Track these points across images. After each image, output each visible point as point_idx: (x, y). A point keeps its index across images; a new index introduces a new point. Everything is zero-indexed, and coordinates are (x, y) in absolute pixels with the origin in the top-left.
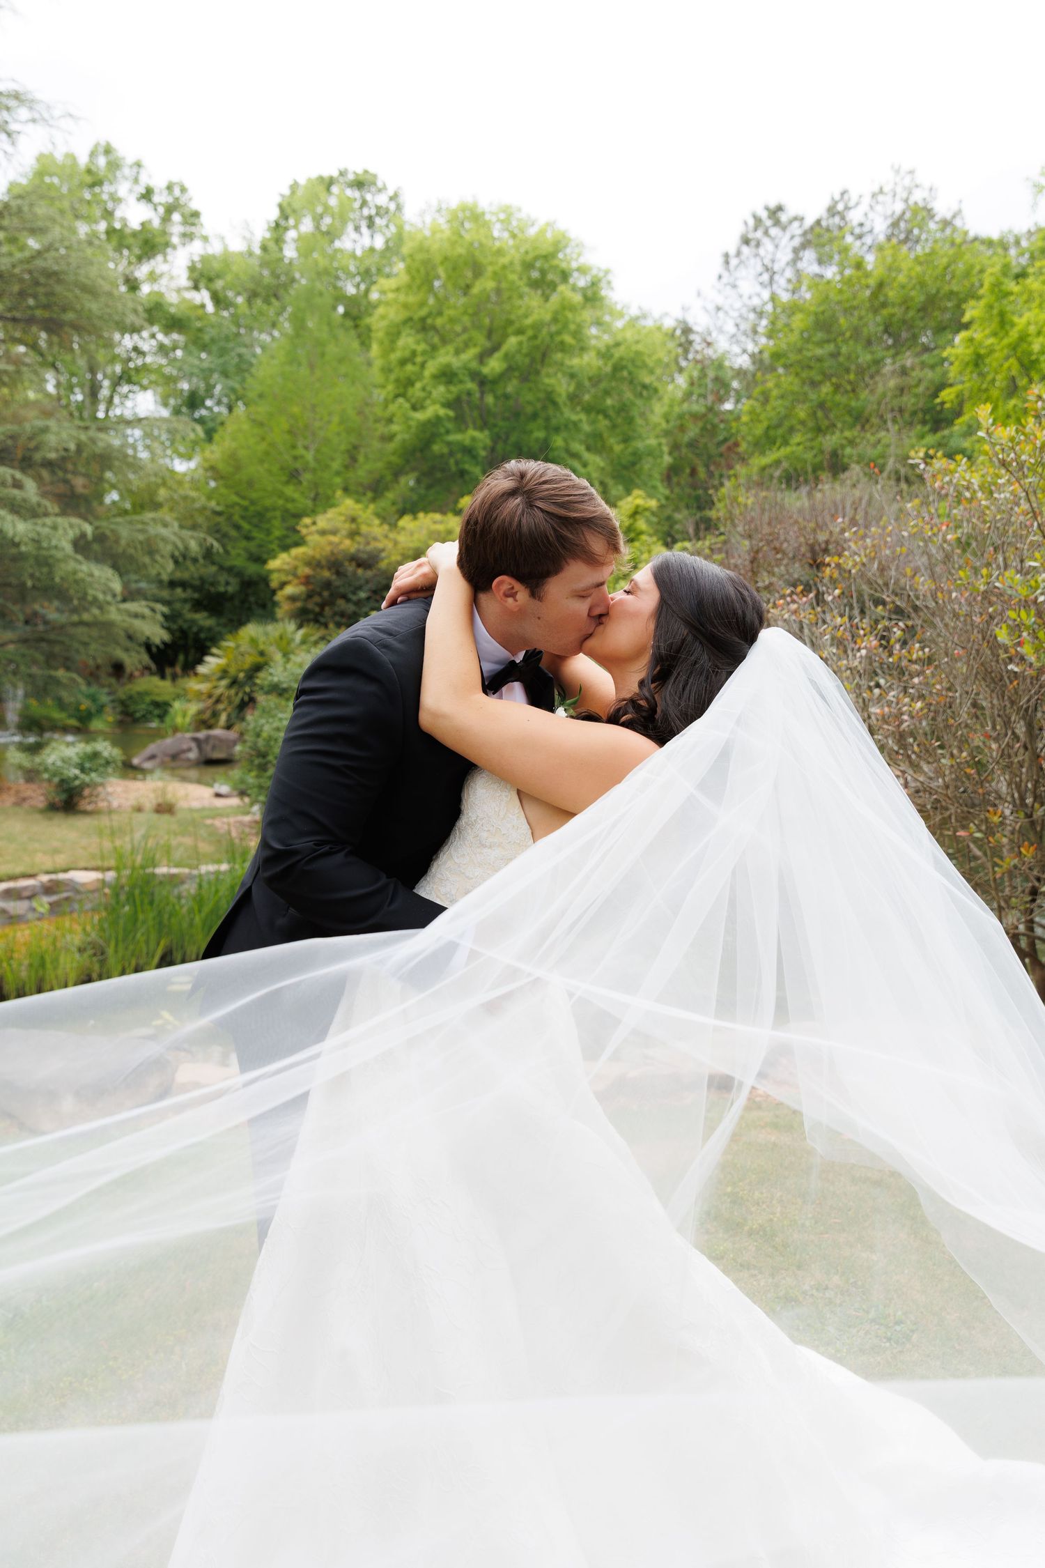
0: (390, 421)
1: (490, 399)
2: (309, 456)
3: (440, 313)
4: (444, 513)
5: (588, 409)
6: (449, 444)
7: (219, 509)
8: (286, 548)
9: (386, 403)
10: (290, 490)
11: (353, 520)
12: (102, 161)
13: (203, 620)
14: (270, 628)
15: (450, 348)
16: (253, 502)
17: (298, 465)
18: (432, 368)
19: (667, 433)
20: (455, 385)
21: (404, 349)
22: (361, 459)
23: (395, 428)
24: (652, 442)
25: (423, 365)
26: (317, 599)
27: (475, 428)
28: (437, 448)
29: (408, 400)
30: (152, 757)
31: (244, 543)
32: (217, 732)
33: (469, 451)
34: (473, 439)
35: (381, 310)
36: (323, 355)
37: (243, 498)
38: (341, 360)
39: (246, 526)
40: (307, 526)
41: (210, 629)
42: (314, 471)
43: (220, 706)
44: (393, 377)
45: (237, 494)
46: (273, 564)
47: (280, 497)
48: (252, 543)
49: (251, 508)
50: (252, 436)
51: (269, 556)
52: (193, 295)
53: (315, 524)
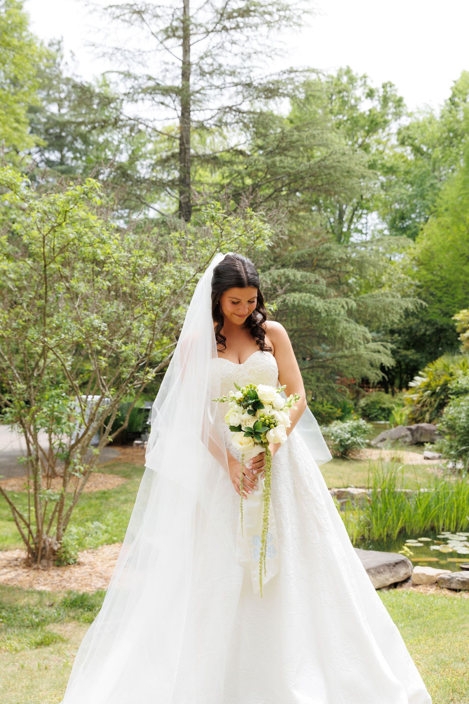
7: (419, 284)
12: (345, 79)
13: (411, 354)
14: (456, 358)
16: (442, 278)
30: (383, 440)
31: (438, 305)
32: (424, 425)
37: (436, 276)
39: (439, 294)
41: (416, 361)
45: (432, 273)
46: (457, 317)
47: (461, 274)
48: (443, 304)
49: (442, 282)
50: (442, 235)
51: (455, 312)
52: (399, 150)
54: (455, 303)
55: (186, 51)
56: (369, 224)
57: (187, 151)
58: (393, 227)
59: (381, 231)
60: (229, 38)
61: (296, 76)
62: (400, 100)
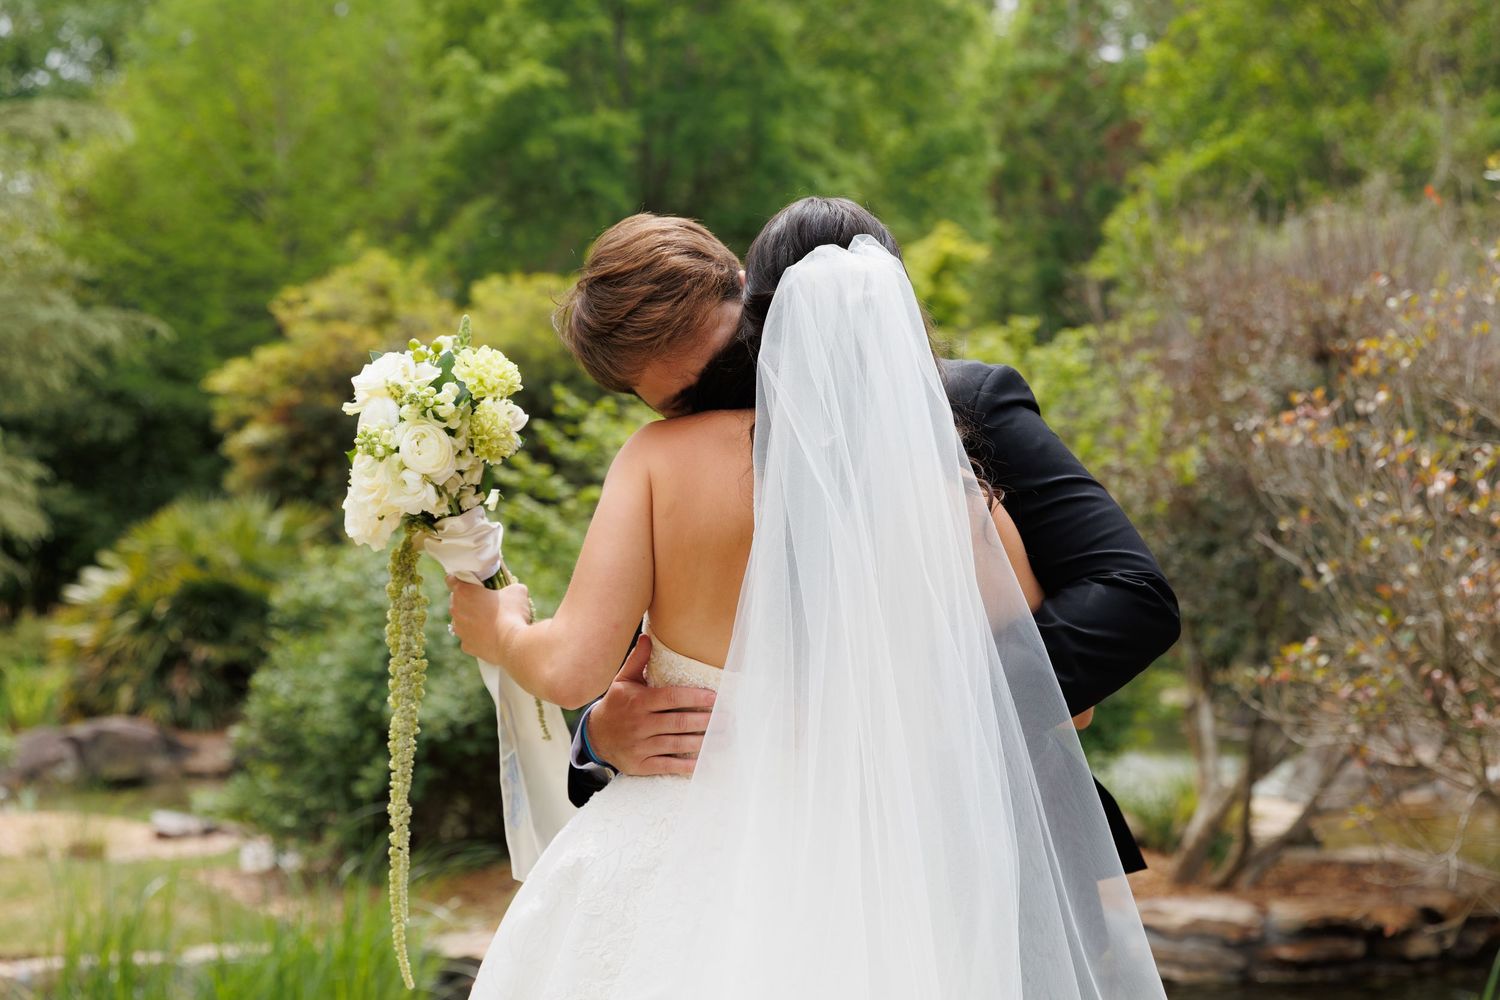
0: (437, 94)
1: (634, 51)
2: (279, 164)
5: (831, 60)
6: (559, 139)
8: (244, 350)
9: (431, 56)
10: (245, 233)
11: (381, 291)
14: (216, 509)
17: (257, 183)
19: (988, 107)
22: (382, 169)
23: (447, 108)
24: (962, 123)
26: (310, 451)
27: (611, 105)
28: (537, 148)
29: (472, 53)
32: (116, 724)
33: (599, 153)
34: (609, 129)
37: (142, 249)
40: (289, 305)
42: (287, 194)
43: (117, 673)
44: (438, 6)
45: (130, 244)
46: (217, 382)
47: (222, 248)
49: (162, 271)
50: (161, 125)
53: (305, 300)
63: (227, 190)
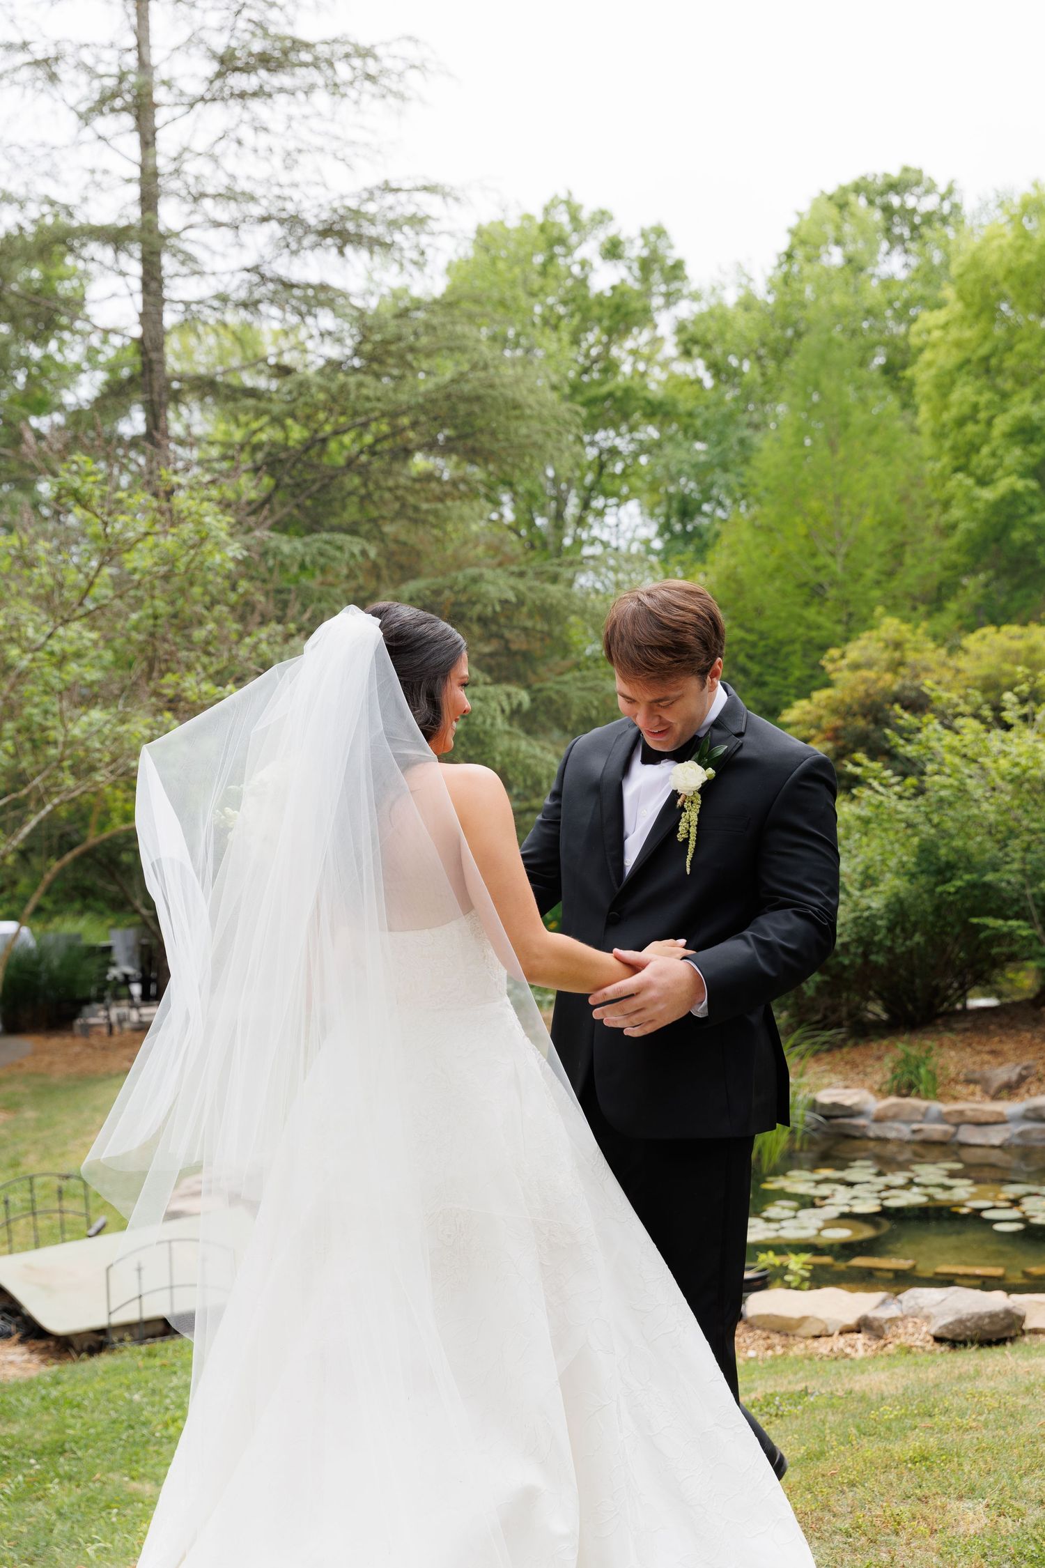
0: (946, 505)
2: (836, 567)
3: (1010, 348)
4: (1024, 624)
6: (1035, 528)
8: (805, 694)
9: (943, 478)
10: (811, 614)
11: (898, 645)
15: (1028, 393)
16: (763, 636)
17: (822, 578)
18: (1002, 424)
20: (1039, 444)
21: (961, 403)
22: (909, 560)
23: (956, 513)
25: (989, 423)
28: (1016, 535)
29: (970, 474)
31: (754, 692)
35: (927, 356)
36: (846, 425)
37: (749, 630)
38: (872, 431)
39: (755, 668)
40: (833, 660)
42: (843, 584)
44: (947, 444)
45: (741, 626)
46: (788, 716)
47: (799, 625)
48: (767, 690)
49: (762, 643)
50: (758, 546)
51: (788, 705)
52: (683, 368)
53: (843, 656)
54: (788, 687)
55: (148, 142)
56: (622, 528)
57: (156, 367)
58: (665, 528)
59: (647, 542)
60: (246, 116)
61: (399, 203)
62: (678, 266)
63: (802, 585)
